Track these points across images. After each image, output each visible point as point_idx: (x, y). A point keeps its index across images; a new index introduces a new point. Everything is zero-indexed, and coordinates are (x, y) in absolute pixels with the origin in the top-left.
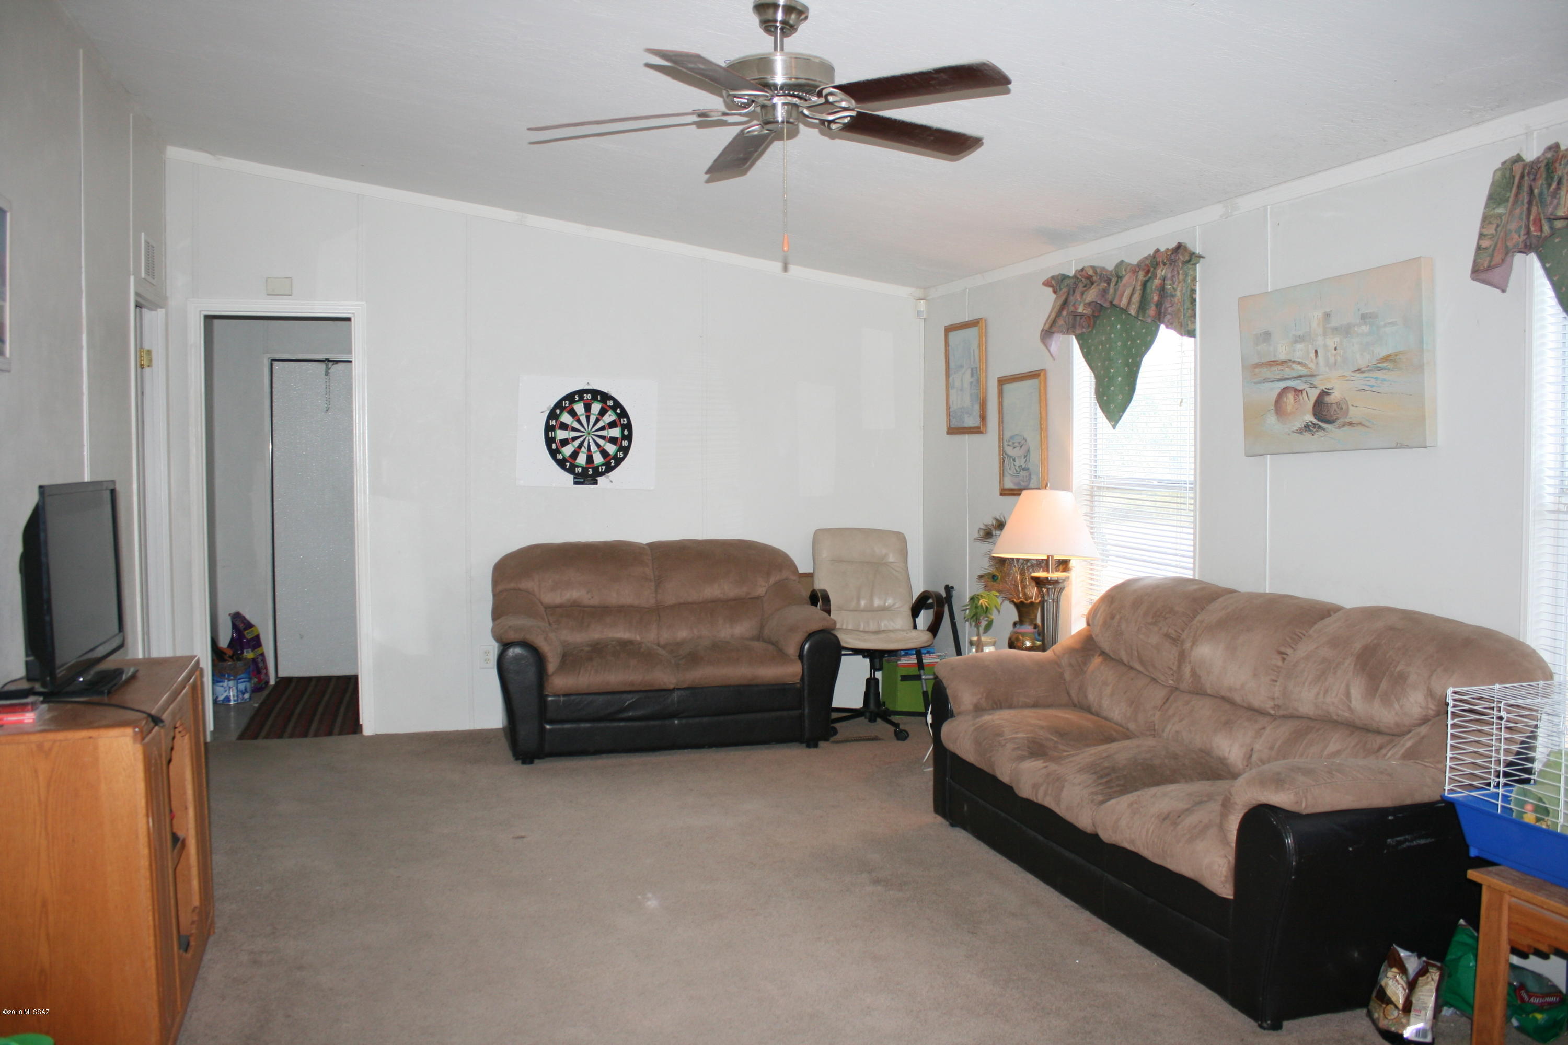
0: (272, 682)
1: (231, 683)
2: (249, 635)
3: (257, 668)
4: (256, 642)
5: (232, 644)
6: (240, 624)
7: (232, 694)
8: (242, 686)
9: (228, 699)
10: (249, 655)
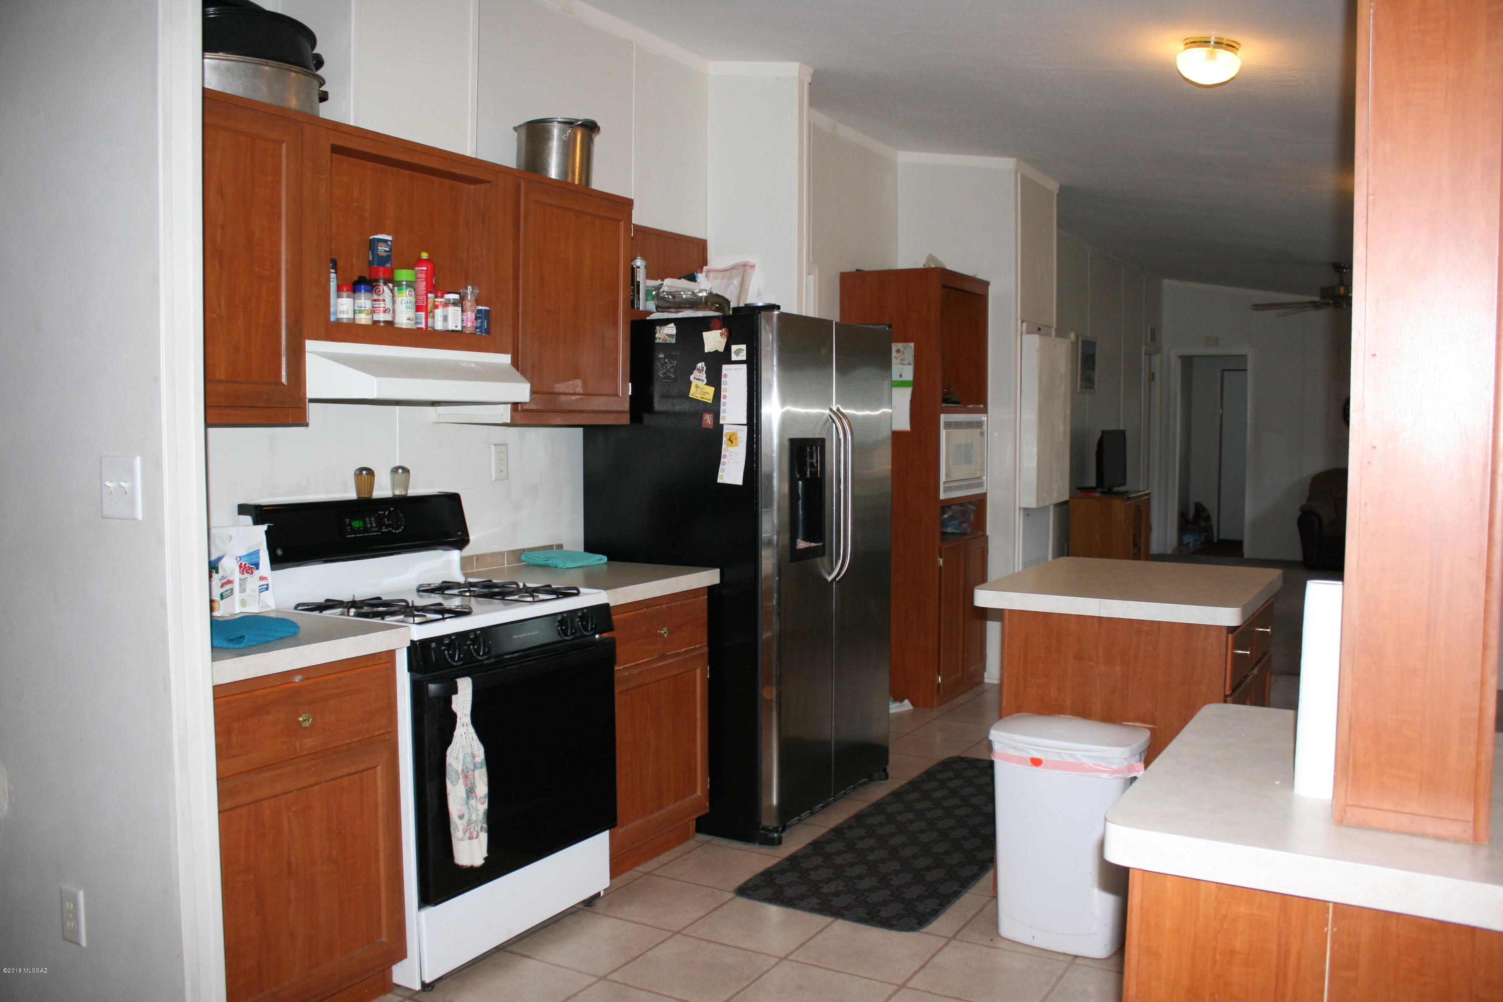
0: (1215, 540)
1: (1191, 536)
2: (1203, 514)
3: (1208, 530)
4: (1208, 519)
5: (1195, 517)
6: (1199, 508)
7: (1191, 541)
8: (1196, 538)
9: (1188, 544)
10: (1203, 524)
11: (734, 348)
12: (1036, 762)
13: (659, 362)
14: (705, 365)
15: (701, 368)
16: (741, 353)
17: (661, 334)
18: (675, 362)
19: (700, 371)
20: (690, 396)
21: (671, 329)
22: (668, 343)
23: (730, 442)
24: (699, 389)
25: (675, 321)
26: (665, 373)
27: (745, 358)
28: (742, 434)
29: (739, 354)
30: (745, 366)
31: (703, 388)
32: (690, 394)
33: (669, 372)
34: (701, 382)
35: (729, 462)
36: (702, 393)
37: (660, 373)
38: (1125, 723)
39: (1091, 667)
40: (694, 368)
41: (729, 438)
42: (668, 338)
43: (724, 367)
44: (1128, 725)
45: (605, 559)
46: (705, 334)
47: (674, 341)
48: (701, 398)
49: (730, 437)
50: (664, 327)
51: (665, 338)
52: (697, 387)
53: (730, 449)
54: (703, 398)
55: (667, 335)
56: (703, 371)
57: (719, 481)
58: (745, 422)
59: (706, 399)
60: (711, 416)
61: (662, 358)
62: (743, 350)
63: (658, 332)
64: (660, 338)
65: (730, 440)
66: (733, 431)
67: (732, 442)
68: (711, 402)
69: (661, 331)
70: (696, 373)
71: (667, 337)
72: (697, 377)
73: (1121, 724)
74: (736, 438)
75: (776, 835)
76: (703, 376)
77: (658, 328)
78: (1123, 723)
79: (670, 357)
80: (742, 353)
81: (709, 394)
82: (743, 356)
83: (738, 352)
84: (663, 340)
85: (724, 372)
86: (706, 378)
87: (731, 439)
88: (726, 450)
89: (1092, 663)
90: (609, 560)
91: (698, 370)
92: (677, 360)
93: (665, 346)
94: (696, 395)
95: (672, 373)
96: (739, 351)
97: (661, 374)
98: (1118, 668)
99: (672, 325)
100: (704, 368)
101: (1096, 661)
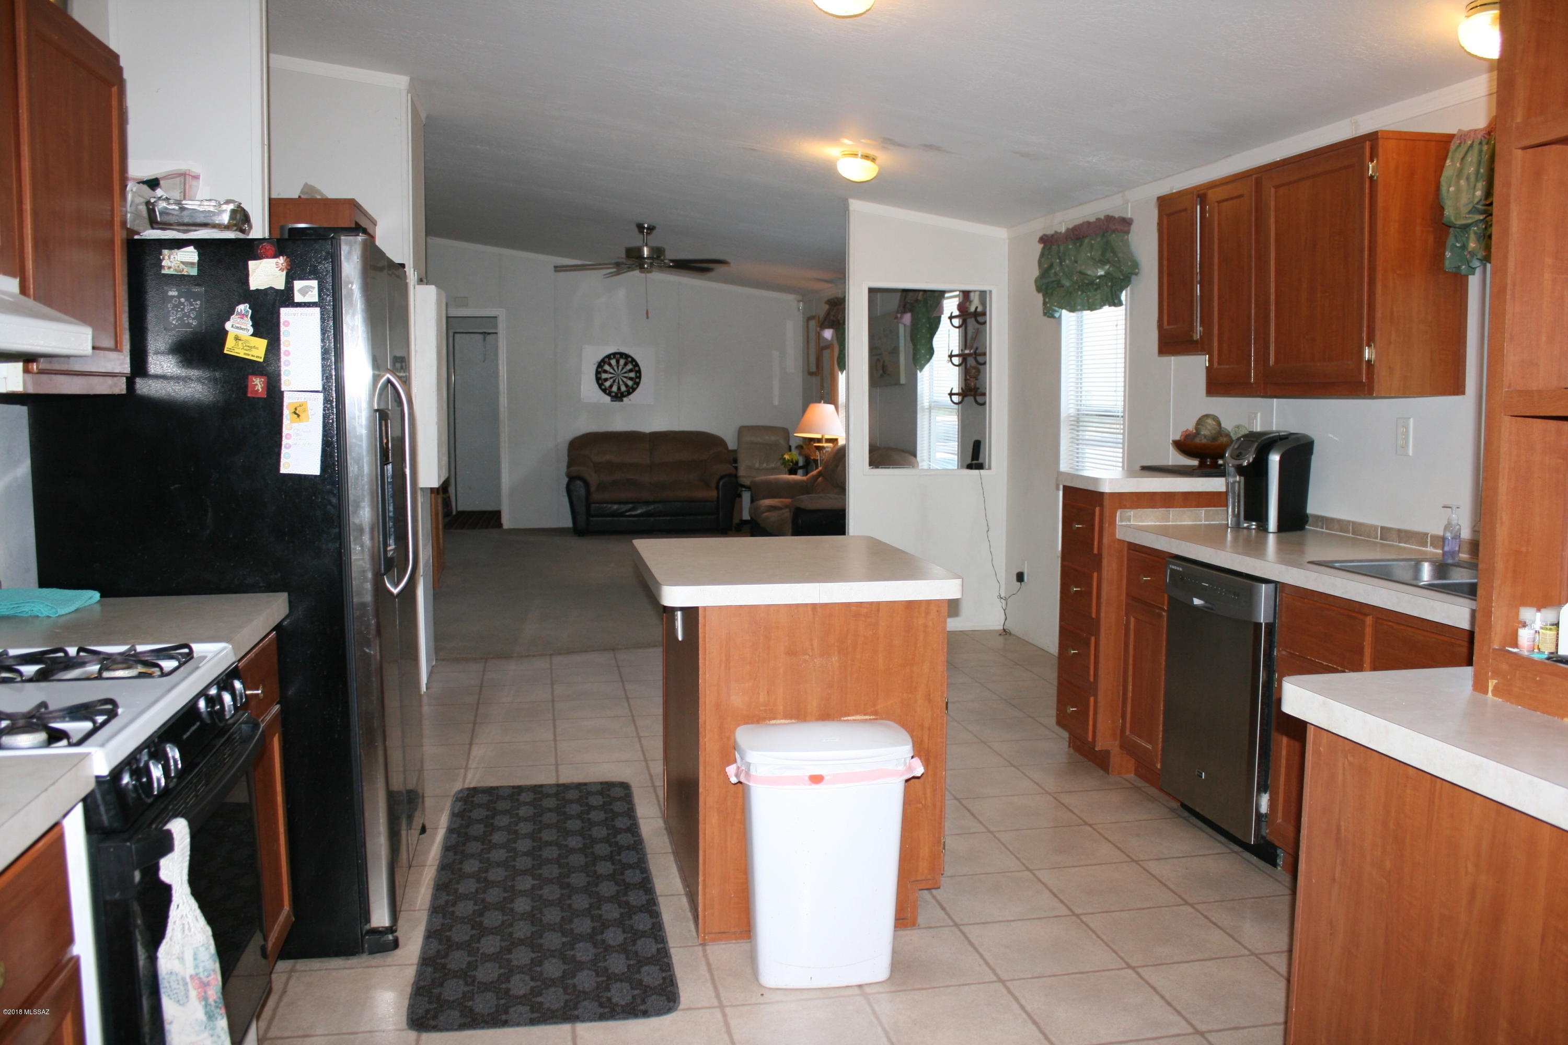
0: (454, 513)
11: (298, 285)
12: (816, 779)
13: (170, 302)
14: (250, 308)
15: (243, 312)
16: (310, 293)
17: (171, 262)
18: (198, 302)
19: (242, 316)
20: (225, 352)
21: (190, 255)
22: (184, 275)
23: (296, 416)
24: (240, 342)
25: (197, 243)
26: (179, 318)
27: (316, 299)
28: (316, 405)
29: (307, 293)
30: (317, 311)
31: (247, 341)
32: (226, 349)
33: (188, 317)
34: (245, 332)
35: (296, 444)
36: (245, 348)
37: (171, 318)
38: (845, 718)
39: (805, 661)
40: (231, 312)
41: (293, 410)
42: (184, 267)
43: (283, 311)
44: (848, 720)
45: (96, 595)
46: (252, 264)
47: (194, 272)
48: (245, 354)
49: (296, 409)
50: (176, 251)
51: (179, 267)
52: (237, 338)
53: (295, 425)
54: (248, 355)
55: (183, 263)
56: (247, 316)
57: (283, 470)
58: (320, 388)
59: (253, 356)
60: (263, 380)
61: (174, 297)
62: (313, 288)
63: (167, 257)
64: (169, 268)
65: (295, 413)
66: (300, 400)
67: (299, 416)
68: (261, 360)
69: (172, 257)
70: (234, 318)
71: (182, 266)
72: (237, 325)
73: (840, 720)
74: (305, 410)
75: (390, 937)
76: (248, 324)
77: (166, 252)
78: (842, 719)
79: (189, 296)
80: (312, 292)
81: (257, 348)
82: (313, 297)
83: (304, 291)
84: (176, 270)
85: (283, 318)
86: (252, 326)
87: (297, 412)
88: (289, 426)
89: (807, 657)
90: (101, 597)
91: (238, 314)
92: (201, 300)
93: (179, 279)
94: (236, 350)
95: (193, 319)
96: (308, 290)
97: (174, 319)
98: (835, 659)
99: (191, 248)
100: (248, 311)
101: (810, 654)
